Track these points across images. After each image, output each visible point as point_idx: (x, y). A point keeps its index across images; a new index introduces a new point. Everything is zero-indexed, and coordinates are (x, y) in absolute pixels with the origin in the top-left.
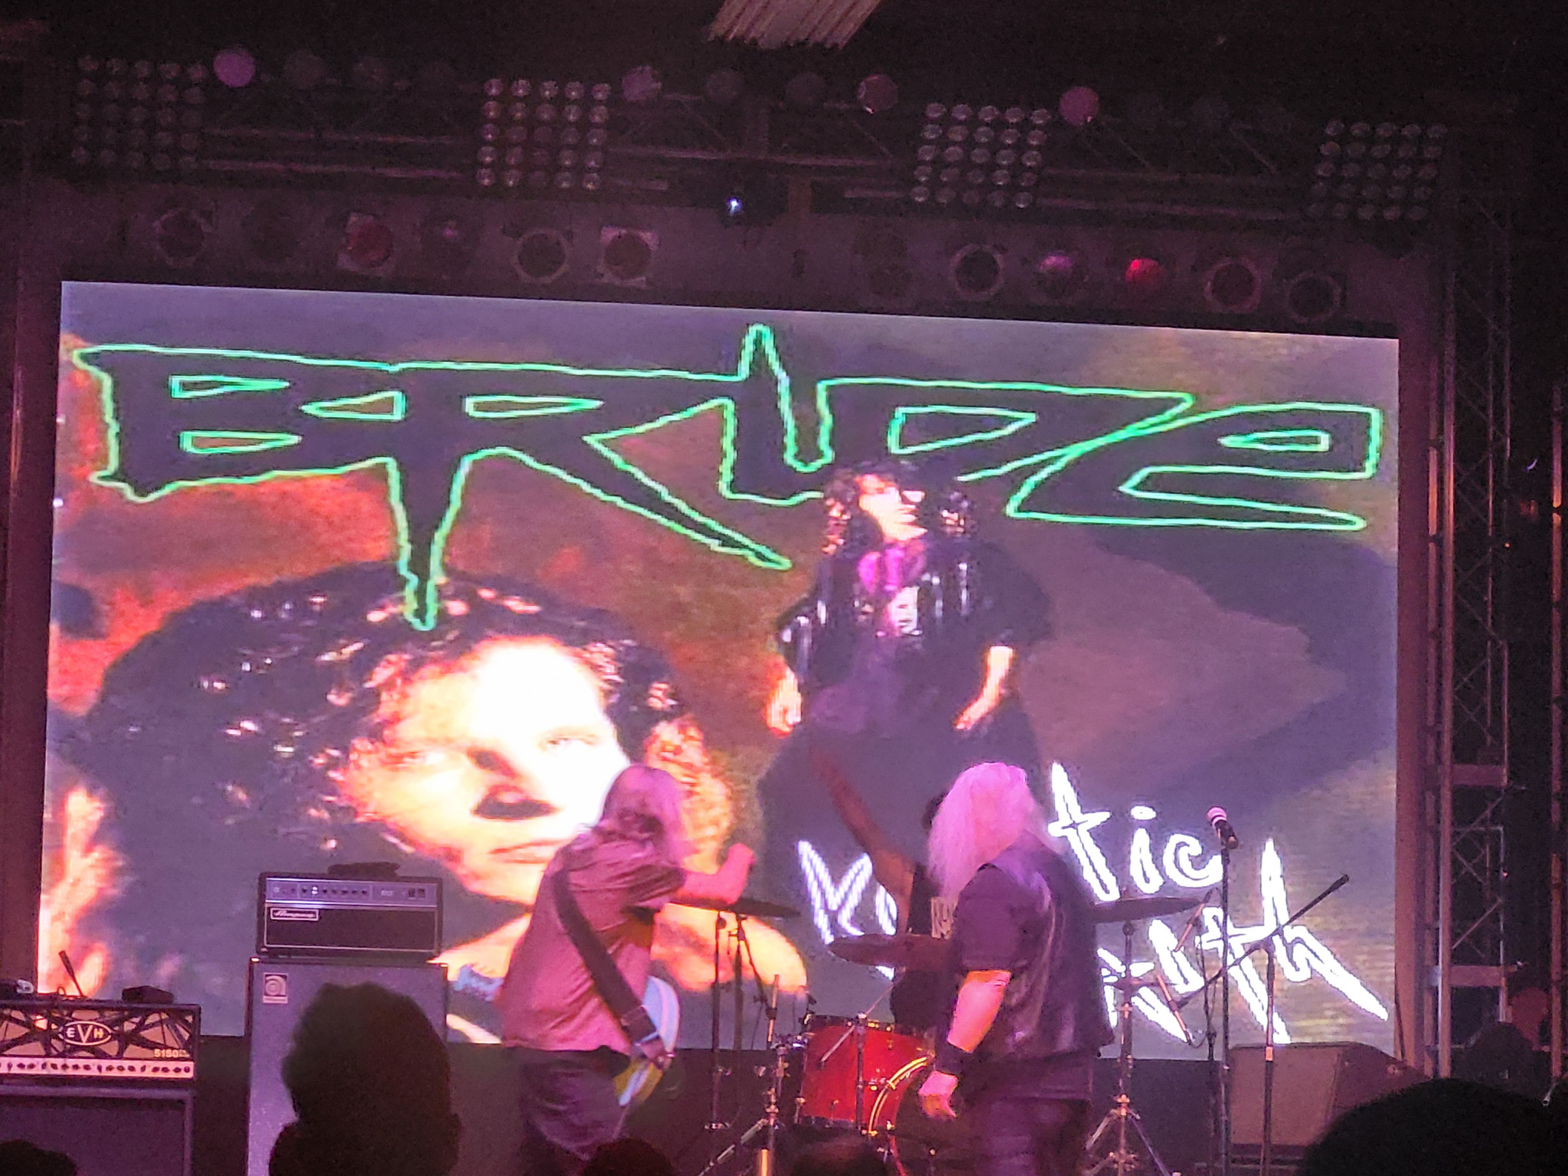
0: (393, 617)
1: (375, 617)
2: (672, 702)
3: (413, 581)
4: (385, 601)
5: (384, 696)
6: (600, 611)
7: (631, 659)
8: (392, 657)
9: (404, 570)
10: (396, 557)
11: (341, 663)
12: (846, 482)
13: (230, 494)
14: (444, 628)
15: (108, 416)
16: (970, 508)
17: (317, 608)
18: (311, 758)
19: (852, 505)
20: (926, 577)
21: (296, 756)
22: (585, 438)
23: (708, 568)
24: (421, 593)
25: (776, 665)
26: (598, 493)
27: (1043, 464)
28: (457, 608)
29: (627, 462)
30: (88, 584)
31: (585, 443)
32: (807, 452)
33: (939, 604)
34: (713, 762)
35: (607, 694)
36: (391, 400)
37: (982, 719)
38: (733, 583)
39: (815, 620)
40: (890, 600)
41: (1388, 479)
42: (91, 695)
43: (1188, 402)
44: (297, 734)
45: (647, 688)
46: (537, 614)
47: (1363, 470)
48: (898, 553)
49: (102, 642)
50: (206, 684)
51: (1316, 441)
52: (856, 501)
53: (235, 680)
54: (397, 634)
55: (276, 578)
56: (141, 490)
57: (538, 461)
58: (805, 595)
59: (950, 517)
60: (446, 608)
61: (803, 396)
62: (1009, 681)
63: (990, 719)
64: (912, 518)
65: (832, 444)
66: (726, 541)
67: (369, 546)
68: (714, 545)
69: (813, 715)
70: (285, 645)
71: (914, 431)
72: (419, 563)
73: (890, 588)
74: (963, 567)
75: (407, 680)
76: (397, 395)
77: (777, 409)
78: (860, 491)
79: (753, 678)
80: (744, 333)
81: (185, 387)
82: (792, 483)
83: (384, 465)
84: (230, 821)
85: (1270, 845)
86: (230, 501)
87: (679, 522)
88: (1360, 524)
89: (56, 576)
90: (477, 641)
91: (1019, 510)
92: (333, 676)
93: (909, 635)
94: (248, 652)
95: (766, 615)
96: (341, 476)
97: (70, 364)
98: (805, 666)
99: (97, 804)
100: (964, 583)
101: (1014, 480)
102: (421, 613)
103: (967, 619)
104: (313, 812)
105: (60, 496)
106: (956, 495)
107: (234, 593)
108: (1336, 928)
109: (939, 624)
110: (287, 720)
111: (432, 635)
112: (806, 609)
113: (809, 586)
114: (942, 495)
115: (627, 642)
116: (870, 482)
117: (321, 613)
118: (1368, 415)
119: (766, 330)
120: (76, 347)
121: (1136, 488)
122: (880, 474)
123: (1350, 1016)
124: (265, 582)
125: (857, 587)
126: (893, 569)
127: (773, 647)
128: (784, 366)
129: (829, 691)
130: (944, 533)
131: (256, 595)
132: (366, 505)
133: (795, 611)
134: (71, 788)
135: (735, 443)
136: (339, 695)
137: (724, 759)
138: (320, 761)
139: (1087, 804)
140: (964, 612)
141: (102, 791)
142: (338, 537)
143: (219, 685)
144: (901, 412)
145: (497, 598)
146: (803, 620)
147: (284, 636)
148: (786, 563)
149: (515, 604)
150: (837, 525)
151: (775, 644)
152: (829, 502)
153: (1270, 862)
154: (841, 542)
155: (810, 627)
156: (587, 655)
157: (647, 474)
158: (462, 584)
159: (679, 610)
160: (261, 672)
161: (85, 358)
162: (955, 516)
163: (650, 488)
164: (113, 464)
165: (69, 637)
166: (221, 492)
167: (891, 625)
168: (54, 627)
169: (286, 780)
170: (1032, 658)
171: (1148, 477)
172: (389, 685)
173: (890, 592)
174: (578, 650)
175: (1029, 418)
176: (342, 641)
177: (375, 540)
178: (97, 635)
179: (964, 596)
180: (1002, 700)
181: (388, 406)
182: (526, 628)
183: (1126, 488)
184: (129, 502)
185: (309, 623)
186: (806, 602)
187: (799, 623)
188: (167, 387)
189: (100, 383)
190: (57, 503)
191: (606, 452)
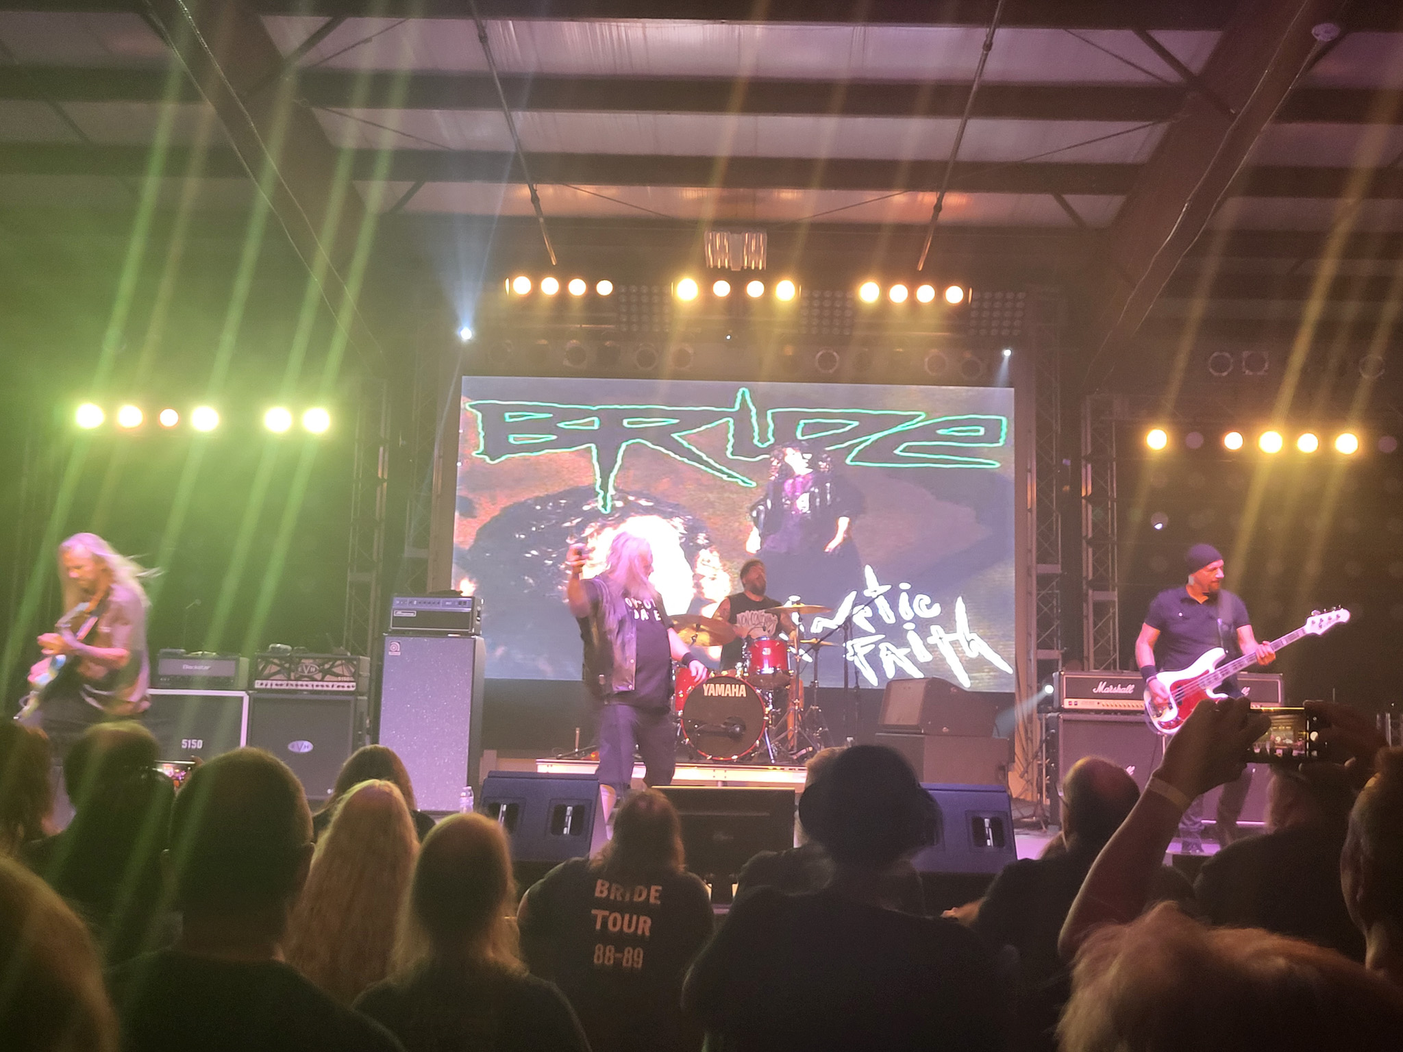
0: (593, 508)
1: (586, 508)
2: (707, 541)
3: (602, 493)
4: (590, 501)
5: (589, 540)
6: (678, 505)
7: (691, 523)
8: (593, 524)
9: (598, 489)
10: (595, 484)
11: (572, 527)
12: (780, 451)
13: (528, 460)
14: (614, 512)
15: (480, 429)
16: (831, 461)
17: (563, 505)
18: (559, 565)
19: (781, 460)
20: (812, 489)
21: (553, 565)
22: (673, 435)
23: (724, 487)
24: (605, 498)
25: (750, 526)
26: (677, 457)
27: (861, 443)
28: (619, 504)
29: (689, 444)
30: (471, 496)
31: (672, 437)
32: (763, 439)
33: (818, 500)
34: (724, 565)
35: (680, 538)
36: (593, 421)
37: (836, 547)
38: (732, 492)
39: (766, 508)
40: (797, 499)
41: (1009, 446)
42: (471, 541)
43: (923, 415)
44: (554, 556)
45: (697, 536)
46: (652, 506)
47: (999, 442)
48: (801, 479)
49: (476, 520)
50: (517, 536)
51: (978, 431)
52: (783, 458)
53: (529, 534)
54: (595, 515)
55: (546, 493)
56: (492, 460)
57: (653, 444)
58: (762, 497)
59: (822, 465)
60: (615, 504)
61: (761, 415)
62: (847, 531)
63: (839, 547)
64: (807, 465)
65: (773, 435)
66: (730, 476)
67: (584, 479)
68: (725, 477)
69: (765, 546)
70: (549, 520)
71: (808, 429)
72: (604, 487)
73: (798, 494)
74: (828, 485)
75: (598, 534)
76: (596, 419)
77: (750, 422)
78: (785, 455)
79: (740, 531)
80: (737, 391)
81: (511, 417)
82: (757, 452)
83: (590, 447)
84: (526, 591)
85: (960, 599)
86: (528, 462)
87: (710, 468)
88: (998, 465)
89: (457, 494)
90: (628, 517)
91: (852, 461)
92: (568, 532)
93: (805, 513)
94: (535, 523)
95: (746, 505)
96: (573, 452)
97: (465, 409)
98: (762, 526)
99: (473, 585)
100: (828, 491)
101: (850, 449)
102: (604, 506)
103: (830, 506)
104: (560, 587)
105: (460, 461)
106: (825, 456)
107: (529, 499)
108: (989, 634)
109: (818, 508)
110: (550, 550)
111: (609, 515)
112: (762, 503)
113: (764, 494)
114: (819, 455)
115: (689, 517)
116: (789, 451)
117: (564, 507)
118: (1001, 420)
119: (746, 390)
120: (468, 402)
121: (901, 451)
122: (793, 447)
123: (995, 672)
124: (542, 495)
125: (783, 494)
126: (799, 486)
127: (749, 518)
128: (754, 404)
129: (772, 536)
130: (820, 471)
131: (538, 500)
132: (583, 463)
133: (758, 503)
134: (462, 578)
135: (733, 436)
136: (571, 539)
137: (728, 564)
138: (563, 566)
139: (881, 582)
140: (828, 503)
141: (475, 580)
142: (572, 477)
143: (523, 536)
144: (802, 422)
145: (636, 500)
146: (761, 508)
147: (550, 516)
148: (754, 484)
149: (643, 502)
150: (776, 468)
151: (750, 517)
152: (772, 459)
153: (960, 606)
154: (777, 475)
155: (764, 510)
156: (672, 523)
157: (697, 449)
158: (621, 494)
159: (711, 504)
160: (540, 531)
161: (471, 406)
162: (825, 464)
163: (698, 455)
164: (482, 448)
165: (463, 518)
166: (525, 459)
167: (798, 509)
168: (457, 514)
169: (549, 574)
170: (857, 522)
171: (907, 446)
172: (591, 535)
173: (797, 496)
174: (669, 520)
175: (856, 424)
176: (573, 518)
177: (587, 477)
178: (475, 517)
179: (828, 497)
180: (844, 539)
181: (592, 423)
182: (647, 511)
183: (897, 452)
184: (488, 464)
185: (559, 511)
186: (762, 500)
187: (759, 509)
188: (504, 418)
189: (477, 416)
190: (459, 464)
191: (680, 440)
